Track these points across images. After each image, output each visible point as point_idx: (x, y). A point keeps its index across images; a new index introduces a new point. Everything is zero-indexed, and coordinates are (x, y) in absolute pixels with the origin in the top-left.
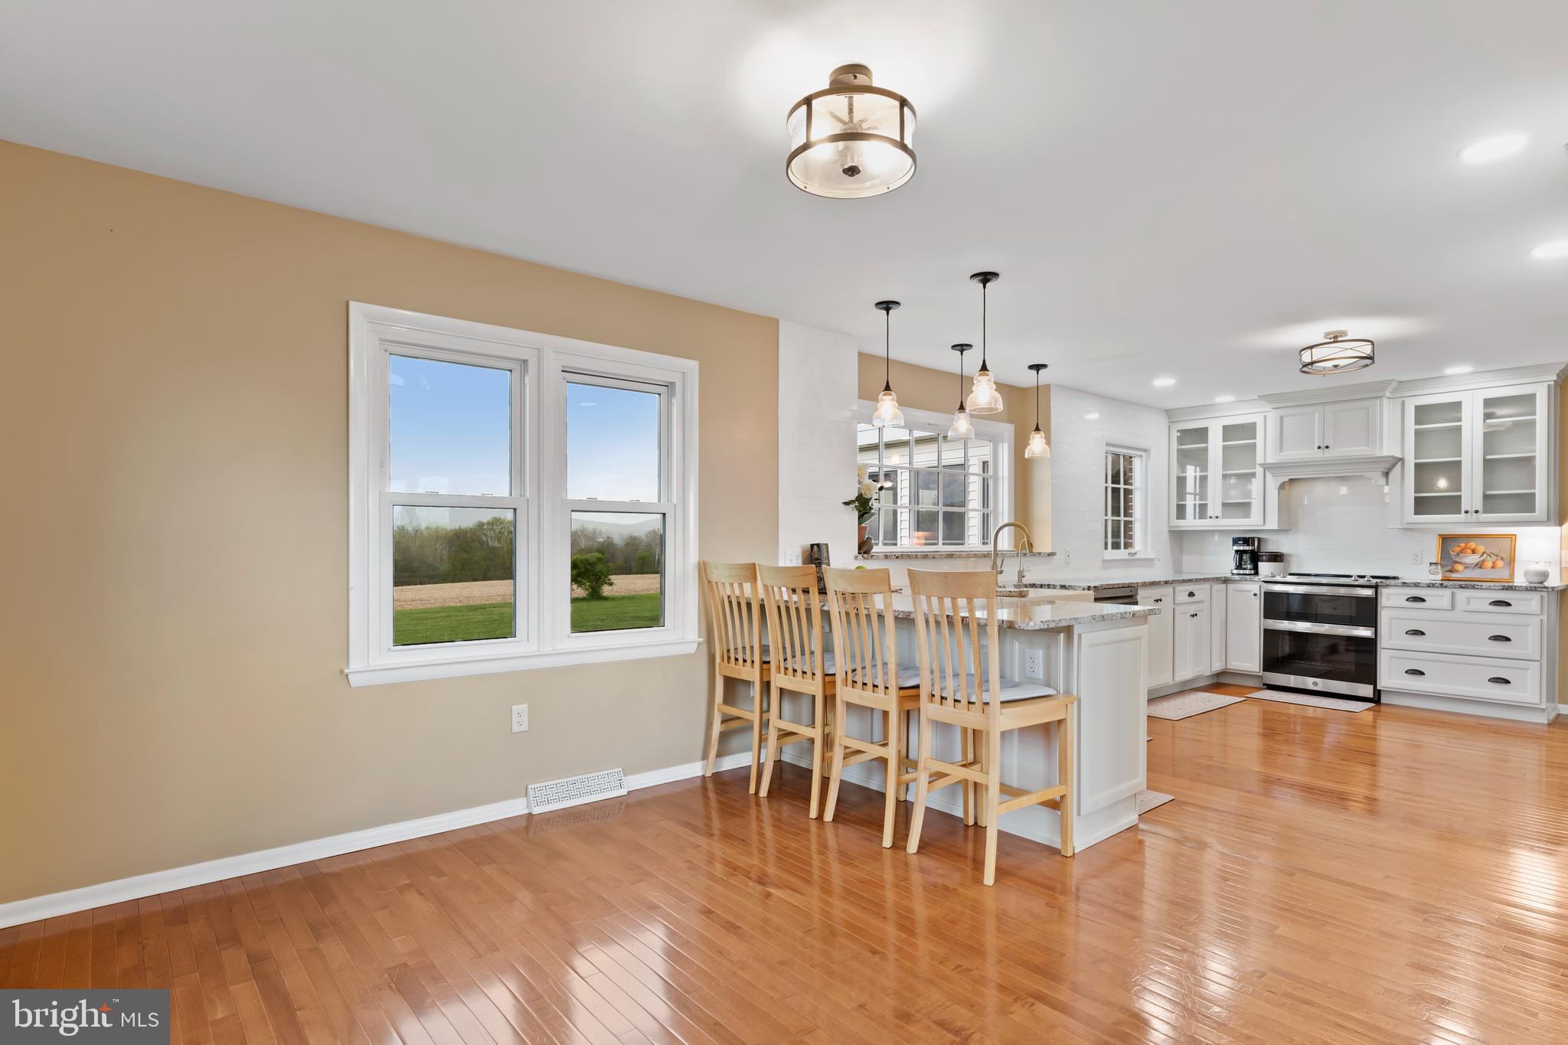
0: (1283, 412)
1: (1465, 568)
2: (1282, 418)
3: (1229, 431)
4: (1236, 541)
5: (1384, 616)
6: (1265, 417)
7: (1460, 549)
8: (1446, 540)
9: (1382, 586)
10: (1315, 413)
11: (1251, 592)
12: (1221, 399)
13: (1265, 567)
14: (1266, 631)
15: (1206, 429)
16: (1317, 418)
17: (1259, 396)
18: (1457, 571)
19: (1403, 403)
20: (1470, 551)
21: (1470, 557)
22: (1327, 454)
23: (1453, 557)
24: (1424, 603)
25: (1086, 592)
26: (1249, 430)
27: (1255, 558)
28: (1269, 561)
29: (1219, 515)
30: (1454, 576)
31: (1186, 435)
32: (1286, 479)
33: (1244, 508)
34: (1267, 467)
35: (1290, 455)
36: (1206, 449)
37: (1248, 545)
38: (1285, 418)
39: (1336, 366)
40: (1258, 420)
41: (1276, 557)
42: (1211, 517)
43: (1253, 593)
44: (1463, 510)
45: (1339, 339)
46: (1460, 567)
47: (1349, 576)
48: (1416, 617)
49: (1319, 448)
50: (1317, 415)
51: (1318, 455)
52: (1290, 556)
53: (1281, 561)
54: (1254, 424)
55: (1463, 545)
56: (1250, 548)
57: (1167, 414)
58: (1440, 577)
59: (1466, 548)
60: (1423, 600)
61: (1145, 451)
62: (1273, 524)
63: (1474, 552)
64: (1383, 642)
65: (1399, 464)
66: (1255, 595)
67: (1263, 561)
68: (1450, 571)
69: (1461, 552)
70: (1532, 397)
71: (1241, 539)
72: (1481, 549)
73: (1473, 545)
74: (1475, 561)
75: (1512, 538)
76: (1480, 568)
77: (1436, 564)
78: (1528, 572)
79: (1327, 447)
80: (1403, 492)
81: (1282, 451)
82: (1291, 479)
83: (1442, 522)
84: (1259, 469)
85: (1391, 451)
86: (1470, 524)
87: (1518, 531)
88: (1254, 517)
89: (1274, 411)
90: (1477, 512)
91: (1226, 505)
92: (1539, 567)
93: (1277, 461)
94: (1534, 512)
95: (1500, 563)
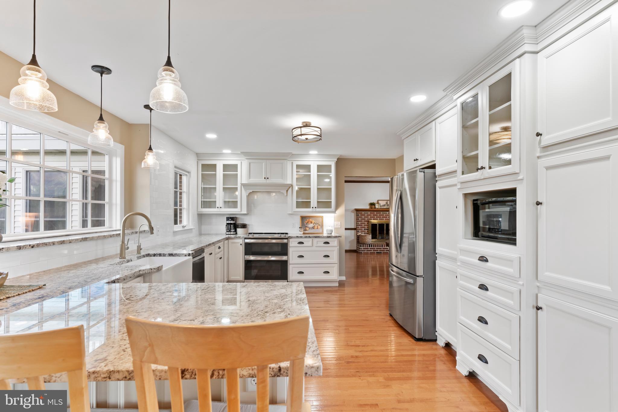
0: (251, 161)
1: (309, 229)
2: (250, 163)
3: (226, 167)
4: (228, 219)
5: (291, 250)
6: (241, 162)
8: (303, 218)
9: (290, 238)
10: (263, 163)
11: (239, 243)
12: (226, 151)
13: (239, 230)
14: (245, 261)
15: (216, 165)
17: (241, 152)
18: (307, 230)
19: (292, 163)
21: (311, 225)
22: (268, 181)
23: (305, 225)
24: (303, 244)
25: (188, 258)
26: (234, 167)
27: (236, 226)
28: (241, 228)
29: (222, 206)
30: (306, 232)
31: (205, 167)
32: (251, 191)
33: (234, 204)
34: (243, 185)
35: (253, 180)
36: (215, 175)
37: (233, 221)
38: (251, 164)
39: (307, 139)
40: (238, 163)
41: (244, 226)
42: (218, 208)
43: (240, 244)
44: (311, 207)
45: (308, 126)
46: (307, 229)
48: (301, 250)
49: (265, 178)
50: (264, 164)
51: (263, 181)
52: (249, 225)
53: (246, 228)
54: (237, 165)
55: (308, 220)
56: (234, 222)
57: (197, 155)
58: (303, 233)
59: (309, 221)
60: (303, 243)
61: (189, 172)
62: (244, 211)
63: (311, 223)
64: (291, 261)
65: (291, 189)
66: (241, 244)
67: (239, 228)
68: (305, 230)
69: (307, 223)
70: (330, 166)
71: (231, 218)
72: (313, 221)
73: (311, 220)
74: (312, 226)
75: (322, 217)
76: (314, 229)
77: (301, 228)
78: (327, 230)
79: (268, 178)
80: (293, 199)
81: (250, 179)
82: (253, 191)
83: (305, 211)
84: (239, 186)
85: (289, 182)
86: (312, 212)
87: (324, 215)
88: (237, 208)
89: (247, 160)
90: (316, 208)
91: (225, 202)
92: (330, 228)
93: (247, 183)
94: (331, 208)
95: (319, 227)
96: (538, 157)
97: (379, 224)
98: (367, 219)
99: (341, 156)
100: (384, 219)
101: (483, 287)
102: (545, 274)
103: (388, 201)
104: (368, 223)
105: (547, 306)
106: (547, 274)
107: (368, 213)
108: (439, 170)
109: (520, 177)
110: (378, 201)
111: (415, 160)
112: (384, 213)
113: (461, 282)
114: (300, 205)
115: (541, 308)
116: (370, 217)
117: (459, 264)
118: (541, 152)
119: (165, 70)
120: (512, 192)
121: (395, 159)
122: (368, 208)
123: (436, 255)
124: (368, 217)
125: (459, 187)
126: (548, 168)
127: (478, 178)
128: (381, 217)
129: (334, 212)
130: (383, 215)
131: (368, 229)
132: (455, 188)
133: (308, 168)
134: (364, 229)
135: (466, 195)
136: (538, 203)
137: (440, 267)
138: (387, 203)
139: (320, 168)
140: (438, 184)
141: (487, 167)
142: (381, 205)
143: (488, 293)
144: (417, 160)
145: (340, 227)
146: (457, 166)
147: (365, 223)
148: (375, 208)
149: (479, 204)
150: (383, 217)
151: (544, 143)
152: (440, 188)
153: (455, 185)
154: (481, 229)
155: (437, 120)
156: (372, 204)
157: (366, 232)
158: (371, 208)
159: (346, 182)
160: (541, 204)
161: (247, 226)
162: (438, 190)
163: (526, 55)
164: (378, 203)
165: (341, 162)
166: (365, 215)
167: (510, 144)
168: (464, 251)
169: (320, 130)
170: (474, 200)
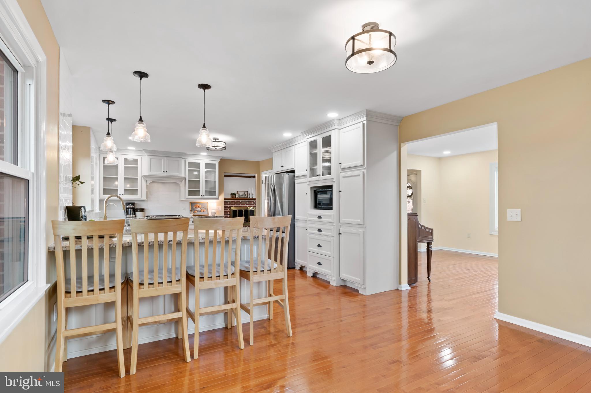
0: (151, 157)
1: (197, 212)
2: (151, 159)
3: (127, 161)
4: (127, 204)
6: (141, 157)
7: (195, 206)
8: (192, 204)
12: (130, 148)
13: (138, 214)
16: (163, 161)
17: (143, 150)
18: (195, 213)
19: (185, 161)
20: (198, 207)
22: (166, 174)
23: (194, 209)
26: (135, 161)
27: (134, 210)
28: (140, 211)
29: (124, 194)
30: (195, 214)
32: (152, 181)
33: (134, 192)
34: (145, 177)
35: (154, 173)
36: (117, 167)
37: (131, 206)
39: (216, 149)
40: (138, 158)
41: (142, 210)
42: (120, 195)
44: (200, 195)
45: (217, 140)
46: (196, 212)
47: (177, 216)
49: (164, 172)
50: (163, 160)
51: (162, 174)
54: (137, 160)
55: (196, 205)
56: (133, 207)
57: (99, 148)
58: (192, 215)
62: (144, 198)
63: (199, 207)
65: (185, 179)
67: (138, 212)
68: (194, 213)
69: (196, 207)
70: (215, 164)
71: (130, 203)
72: (200, 206)
73: (198, 205)
74: (199, 210)
75: (207, 203)
76: (201, 212)
77: (191, 211)
78: (211, 213)
79: (166, 172)
80: (185, 188)
81: (151, 171)
82: (153, 182)
83: (194, 198)
84: (139, 177)
85: (183, 176)
86: (201, 199)
87: (209, 201)
88: (138, 195)
89: (148, 156)
90: (204, 195)
91: (125, 190)
92: (214, 211)
93: (148, 175)
94: (215, 196)
95: (205, 210)
96: (340, 172)
97: (239, 210)
98: (229, 206)
99: (223, 157)
100: (242, 206)
101: (320, 230)
102: (343, 220)
103: (246, 192)
104: (230, 210)
105: (343, 232)
106: (343, 219)
107: (230, 201)
108: (296, 174)
109: (334, 181)
110: (238, 191)
111: (281, 167)
112: (243, 201)
113: (309, 231)
114: (191, 193)
115: (341, 234)
116: (232, 205)
117: (308, 222)
118: (341, 171)
119: (202, 130)
120: (331, 187)
121: (259, 161)
122: (230, 197)
123: (295, 221)
124: (230, 205)
125: (308, 183)
126: (343, 177)
127: (317, 179)
128: (240, 205)
129: (218, 199)
130: (242, 203)
131: (230, 215)
132: (306, 184)
133: (197, 165)
134: (227, 215)
135: (311, 188)
136: (340, 191)
137: (297, 227)
138: (245, 193)
139: (207, 166)
140: (296, 181)
141: (321, 175)
142: (240, 195)
143: (322, 232)
144: (283, 166)
145: (220, 210)
146: (308, 173)
147: (228, 210)
148: (236, 197)
149: (317, 192)
150: (241, 205)
151: (342, 167)
152: (297, 183)
153: (306, 182)
154: (318, 204)
155: (295, 146)
156: (233, 194)
157: (228, 217)
158: (232, 197)
159: (225, 176)
160: (341, 191)
161: (145, 210)
162: (296, 184)
163: (336, 129)
164: (238, 193)
165: (223, 162)
166: (227, 203)
167: (330, 166)
168: (310, 215)
169: (224, 144)
170: (315, 190)
